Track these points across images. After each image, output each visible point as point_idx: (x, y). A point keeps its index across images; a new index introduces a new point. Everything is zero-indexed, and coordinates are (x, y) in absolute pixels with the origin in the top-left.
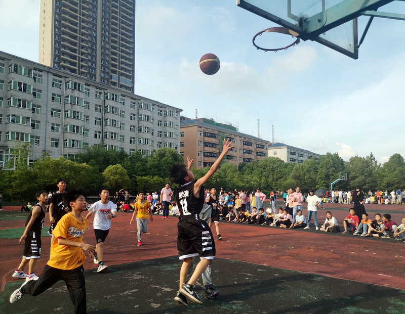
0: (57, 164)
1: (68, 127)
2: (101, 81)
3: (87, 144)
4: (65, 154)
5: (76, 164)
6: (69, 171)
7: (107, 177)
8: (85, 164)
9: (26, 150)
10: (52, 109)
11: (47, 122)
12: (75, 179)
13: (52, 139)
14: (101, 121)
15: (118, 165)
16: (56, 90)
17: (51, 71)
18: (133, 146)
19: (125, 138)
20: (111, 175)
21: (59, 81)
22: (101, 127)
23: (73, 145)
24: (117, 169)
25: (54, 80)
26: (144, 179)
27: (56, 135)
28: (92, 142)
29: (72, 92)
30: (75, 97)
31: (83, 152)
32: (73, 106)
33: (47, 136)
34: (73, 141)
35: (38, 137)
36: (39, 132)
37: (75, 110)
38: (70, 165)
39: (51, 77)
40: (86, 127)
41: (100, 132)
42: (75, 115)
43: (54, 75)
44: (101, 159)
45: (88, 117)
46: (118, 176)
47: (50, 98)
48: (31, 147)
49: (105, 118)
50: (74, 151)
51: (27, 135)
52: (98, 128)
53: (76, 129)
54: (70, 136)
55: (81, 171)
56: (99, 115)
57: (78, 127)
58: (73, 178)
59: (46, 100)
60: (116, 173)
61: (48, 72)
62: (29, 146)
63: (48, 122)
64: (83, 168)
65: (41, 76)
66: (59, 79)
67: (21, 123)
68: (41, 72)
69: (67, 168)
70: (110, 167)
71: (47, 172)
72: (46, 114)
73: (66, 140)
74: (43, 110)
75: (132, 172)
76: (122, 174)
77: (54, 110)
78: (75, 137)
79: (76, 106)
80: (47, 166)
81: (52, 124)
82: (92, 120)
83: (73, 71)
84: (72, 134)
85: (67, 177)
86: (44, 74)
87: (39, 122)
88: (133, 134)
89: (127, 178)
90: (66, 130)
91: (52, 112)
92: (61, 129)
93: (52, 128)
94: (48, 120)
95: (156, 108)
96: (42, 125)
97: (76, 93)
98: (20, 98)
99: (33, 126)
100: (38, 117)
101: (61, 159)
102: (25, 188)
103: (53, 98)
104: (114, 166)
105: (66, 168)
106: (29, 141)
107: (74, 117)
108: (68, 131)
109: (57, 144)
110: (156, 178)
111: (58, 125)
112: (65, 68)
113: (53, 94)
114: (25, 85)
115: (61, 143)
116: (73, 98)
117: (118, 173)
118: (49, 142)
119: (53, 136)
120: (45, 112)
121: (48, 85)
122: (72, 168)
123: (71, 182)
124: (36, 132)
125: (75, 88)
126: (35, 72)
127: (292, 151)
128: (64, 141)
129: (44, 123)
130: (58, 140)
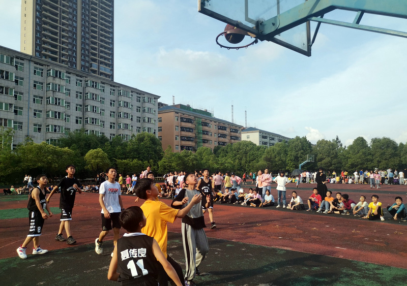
0: (40, 148)
1: (50, 113)
2: (82, 69)
3: (69, 129)
4: (47, 139)
5: (58, 148)
6: (51, 155)
7: (88, 160)
8: (67, 148)
9: (9, 136)
10: (34, 96)
11: (29, 108)
13: (35, 125)
14: (82, 107)
15: (99, 149)
16: (38, 78)
17: (33, 59)
18: (113, 131)
19: (105, 123)
20: (93, 158)
21: (40, 69)
22: (81, 113)
23: (55, 131)
24: (98, 152)
25: (35, 68)
26: (125, 162)
27: (38, 120)
28: (74, 127)
29: (54, 80)
30: (56, 85)
31: (65, 137)
32: (55, 92)
33: (30, 121)
34: (55, 126)
35: (21, 123)
36: (21, 118)
37: (56, 97)
38: (52, 150)
39: (33, 65)
40: (67, 113)
41: (81, 118)
42: (57, 102)
43: (36, 63)
44: (83, 143)
45: (69, 103)
46: (98, 160)
47: (32, 86)
48: (14, 132)
49: (86, 105)
50: (56, 136)
51: (10, 121)
52: (79, 114)
53: (57, 115)
54: (52, 122)
55: (63, 155)
56: (80, 101)
57: (59, 113)
58: (56, 162)
59: (28, 87)
60: (97, 157)
61: (29, 60)
62: (12, 132)
63: (31, 109)
64: (65, 152)
65: (22, 64)
66: (41, 67)
67: (4, 109)
68: (23, 60)
69: (50, 152)
70: (91, 151)
71: (30, 156)
72: (29, 101)
73: (49, 126)
74: (25, 96)
75: (112, 156)
76: (102, 158)
77: (36, 97)
78: (57, 122)
79: (57, 93)
80: (31, 151)
81: (35, 110)
82: (73, 106)
83: (55, 59)
84: (54, 120)
86: (26, 63)
87: (21, 108)
88: (113, 120)
89: (107, 161)
90: (48, 116)
91: (34, 99)
92: (43, 115)
93: (35, 114)
94: (30, 106)
95: (135, 95)
96: (25, 111)
97: (57, 81)
98: (2, 85)
99: (16, 112)
100: (20, 103)
101: (43, 143)
102: (9, 171)
103: (35, 86)
104: (95, 150)
105: (48, 152)
106: (13, 127)
107: (56, 104)
108: (50, 116)
109: (39, 129)
110: (135, 161)
111: (41, 111)
112: (46, 56)
113: (35, 82)
114: (7, 73)
115: (43, 129)
116: (54, 85)
117: (100, 157)
118: (32, 128)
119: (36, 122)
120: (27, 99)
121: (30, 73)
122: (55, 153)
123: (53, 166)
124: (19, 118)
125: (56, 76)
126: (17, 60)
127: (264, 135)
128: (46, 126)
129: (27, 110)
130: (41, 125)
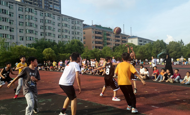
0: (20, 48)
1: (28, 31)
2: (45, 8)
3: (37, 39)
4: (27, 44)
5: (29, 48)
6: (25, 52)
7: (44, 54)
8: (33, 48)
10: (19, 22)
11: (17, 28)
12: (28, 56)
13: (20, 37)
14: (43, 27)
15: (50, 48)
16: (21, 13)
17: (17, 3)
18: (60, 39)
19: (56, 35)
20: (46, 53)
21: (22, 8)
22: (43, 30)
23: (30, 39)
25: (19, 7)
26: (63, 55)
27: (22, 34)
28: (40, 37)
29: (28, 13)
30: (30, 16)
31: (35, 42)
32: (29, 20)
33: (18, 35)
34: (30, 37)
35: (13, 36)
36: (14, 33)
37: (30, 22)
38: (26, 49)
39: (18, 6)
40: (36, 30)
41: (43, 33)
42: (31, 25)
43: (19, 5)
44: (43, 46)
45: (37, 25)
46: (49, 54)
47: (18, 17)
49: (45, 26)
50: (31, 42)
51: (8, 35)
52: (42, 31)
53: (31, 32)
55: (32, 51)
56: (42, 24)
59: (16, 18)
60: (48, 52)
61: (16, 4)
62: (5, 40)
63: (18, 29)
65: (12, 6)
67: (4, 29)
68: (13, 3)
69: (24, 50)
70: (46, 49)
72: (17, 25)
73: (27, 37)
74: (15, 23)
75: (57, 51)
76: (51, 53)
77: (20, 22)
78: (31, 35)
79: (31, 20)
80: (15, 49)
81: (20, 29)
82: (39, 27)
83: (31, 3)
84: (29, 34)
85: (25, 55)
86: (14, 5)
87: (13, 28)
89: (54, 54)
90: (26, 32)
91: (19, 24)
92: (24, 31)
93: (20, 31)
94: (17, 27)
96: (15, 30)
97: (30, 14)
98: (3, 17)
99: (10, 30)
100: (13, 26)
101: (21, 46)
103: (19, 17)
104: (48, 49)
106: (9, 38)
107: (30, 26)
108: (28, 32)
109: (23, 39)
110: (69, 54)
111: (23, 30)
112: (27, 2)
113: (19, 15)
114: (5, 10)
115: (24, 39)
116: (29, 16)
118: (19, 38)
119: (20, 35)
120: (16, 24)
121: (16, 10)
124: (12, 33)
125: (30, 11)
127: (140, 40)
128: (26, 37)
129: (16, 29)
130: (23, 37)
